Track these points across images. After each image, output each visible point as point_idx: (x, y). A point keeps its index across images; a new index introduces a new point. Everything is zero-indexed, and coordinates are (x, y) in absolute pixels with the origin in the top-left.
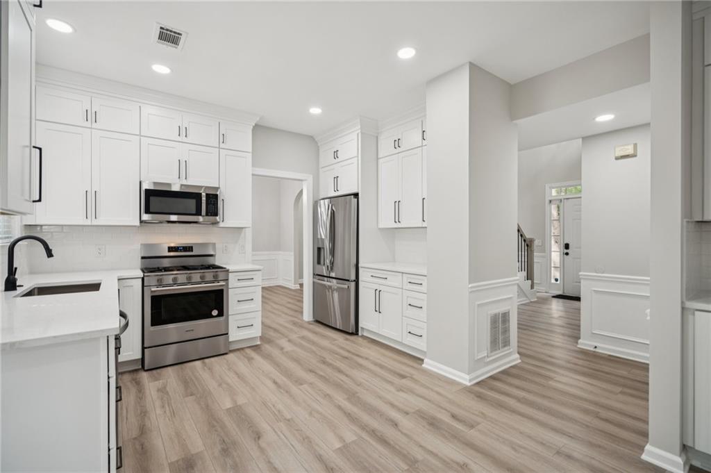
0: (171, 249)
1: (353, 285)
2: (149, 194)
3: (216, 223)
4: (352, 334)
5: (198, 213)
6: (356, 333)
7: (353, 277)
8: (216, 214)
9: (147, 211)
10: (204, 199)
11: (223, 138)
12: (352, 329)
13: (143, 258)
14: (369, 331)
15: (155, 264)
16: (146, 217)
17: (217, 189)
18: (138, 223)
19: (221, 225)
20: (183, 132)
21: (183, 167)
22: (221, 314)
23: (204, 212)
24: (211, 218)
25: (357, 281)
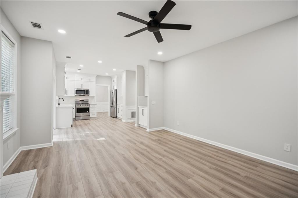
0: (80, 100)
1: (115, 108)
2: (76, 91)
3: (88, 96)
4: (115, 118)
5: (85, 94)
6: (116, 117)
7: (116, 106)
8: (88, 94)
9: (76, 94)
10: (86, 91)
11: (90, 80)
12: (115, 117)
13: (75, 102)
14: (119, 117)
15: (78, 103)
16: (76, 95)
17: (89, 89)
18: (74, 96)
19: (89, 96)
20: (82, 79)
21: (82, 85)
22: (88, 112)
23: (86, 93)
24: (87, 95)
25: (116, 107)
